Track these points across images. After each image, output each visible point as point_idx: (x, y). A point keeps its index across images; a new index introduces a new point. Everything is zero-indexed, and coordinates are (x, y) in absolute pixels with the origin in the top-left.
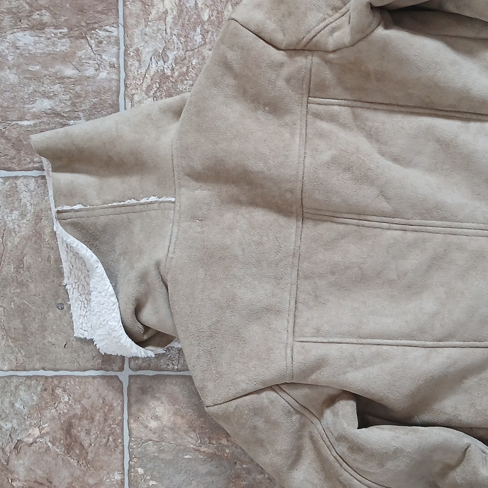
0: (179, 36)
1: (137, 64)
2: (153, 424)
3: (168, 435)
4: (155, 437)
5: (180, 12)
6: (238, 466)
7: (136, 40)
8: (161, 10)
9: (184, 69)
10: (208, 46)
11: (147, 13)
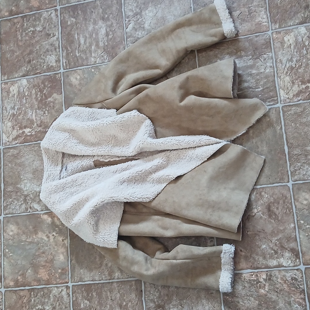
0: (18, 101)
1: (6, 112)
2: (11, 233)
3: (16, 237)
4: (11, 238)
5: (19, 94)
6: (39, 245)
7: (5, 104)
8: (13, 94)
9: (20, 112)
10: (28, 103)
11: (9, 95)
